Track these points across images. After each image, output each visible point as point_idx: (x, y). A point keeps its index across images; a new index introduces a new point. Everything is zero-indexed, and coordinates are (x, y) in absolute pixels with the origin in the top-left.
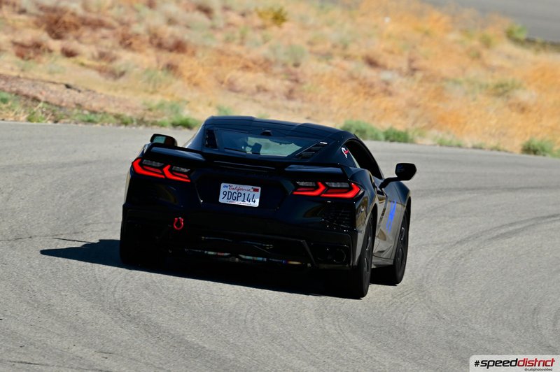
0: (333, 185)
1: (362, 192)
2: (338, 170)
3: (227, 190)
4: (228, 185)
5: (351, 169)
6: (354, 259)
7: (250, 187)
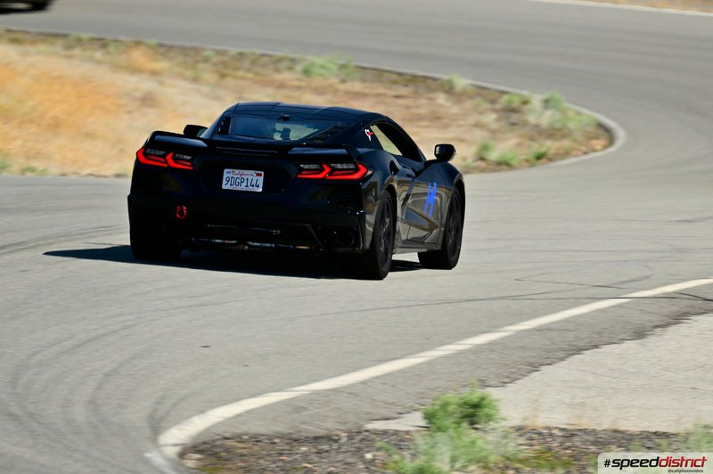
0: (339, 166)
1: (370, 173)
2: (343, 151)
3: (230, 175)
4: (231, 170)
5: (359, 150)
6: (364, 241)
7: (253, 172)
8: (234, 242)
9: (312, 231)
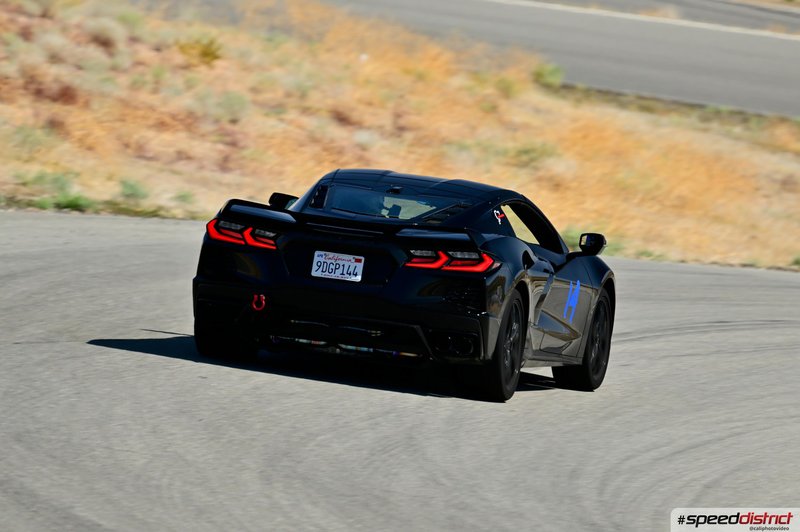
1: (497, 265)
2: (464, 236)
3: (322, 260)
4: (322, 253)
5: (484, 235)
6: (485, 351)
7: (351, 257)
8: (322, 343)
9: (421, 334)
